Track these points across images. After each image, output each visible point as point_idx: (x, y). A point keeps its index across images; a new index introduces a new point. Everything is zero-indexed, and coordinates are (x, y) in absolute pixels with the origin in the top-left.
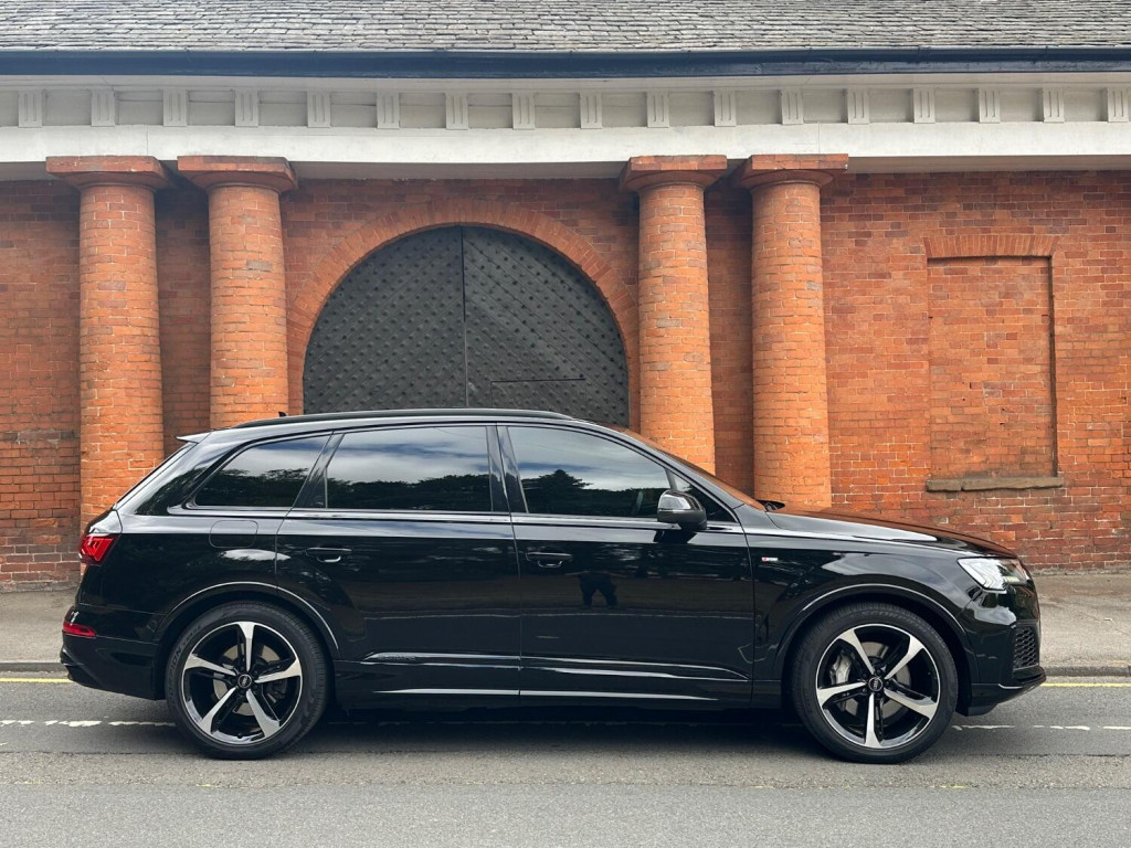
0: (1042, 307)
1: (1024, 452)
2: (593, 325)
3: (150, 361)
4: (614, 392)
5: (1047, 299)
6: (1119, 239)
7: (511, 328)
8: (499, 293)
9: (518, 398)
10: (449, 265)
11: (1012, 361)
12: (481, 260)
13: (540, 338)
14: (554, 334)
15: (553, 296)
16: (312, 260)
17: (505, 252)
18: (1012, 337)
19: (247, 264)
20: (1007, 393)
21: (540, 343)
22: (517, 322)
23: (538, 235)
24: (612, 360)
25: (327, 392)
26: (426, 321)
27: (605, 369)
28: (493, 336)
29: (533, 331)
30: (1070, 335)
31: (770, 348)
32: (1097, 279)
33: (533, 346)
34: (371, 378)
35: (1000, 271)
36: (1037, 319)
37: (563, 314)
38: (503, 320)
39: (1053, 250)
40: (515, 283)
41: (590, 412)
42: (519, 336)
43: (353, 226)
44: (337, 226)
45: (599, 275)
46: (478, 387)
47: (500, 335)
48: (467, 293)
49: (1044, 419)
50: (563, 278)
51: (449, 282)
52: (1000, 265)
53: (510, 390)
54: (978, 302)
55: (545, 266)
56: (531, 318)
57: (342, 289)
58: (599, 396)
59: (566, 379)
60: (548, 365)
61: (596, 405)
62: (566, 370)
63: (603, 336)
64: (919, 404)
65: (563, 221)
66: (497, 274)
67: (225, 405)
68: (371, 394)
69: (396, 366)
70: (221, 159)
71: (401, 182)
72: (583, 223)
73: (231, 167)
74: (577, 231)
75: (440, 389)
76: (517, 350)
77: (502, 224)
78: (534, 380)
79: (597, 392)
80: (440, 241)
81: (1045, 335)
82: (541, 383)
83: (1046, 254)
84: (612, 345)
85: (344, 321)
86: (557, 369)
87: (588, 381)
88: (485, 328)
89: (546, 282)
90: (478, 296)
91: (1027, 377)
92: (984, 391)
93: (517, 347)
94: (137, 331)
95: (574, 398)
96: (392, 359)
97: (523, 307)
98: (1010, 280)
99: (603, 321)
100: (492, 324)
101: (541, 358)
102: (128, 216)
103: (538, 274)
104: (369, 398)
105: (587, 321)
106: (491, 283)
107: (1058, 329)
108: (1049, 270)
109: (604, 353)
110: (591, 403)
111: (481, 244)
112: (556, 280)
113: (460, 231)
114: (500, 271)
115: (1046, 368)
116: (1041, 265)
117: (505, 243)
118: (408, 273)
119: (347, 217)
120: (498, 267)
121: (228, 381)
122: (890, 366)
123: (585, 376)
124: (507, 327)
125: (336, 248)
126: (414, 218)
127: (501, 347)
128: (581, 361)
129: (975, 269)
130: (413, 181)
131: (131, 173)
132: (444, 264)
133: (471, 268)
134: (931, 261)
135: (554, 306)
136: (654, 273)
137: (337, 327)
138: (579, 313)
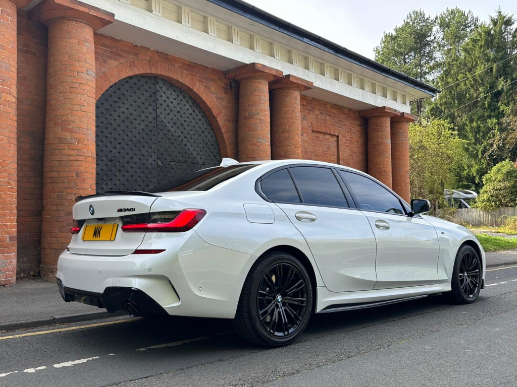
0: (336, 154)
2: (208, 139)
5: (337, 151)
7: (176, 134)
10: (150, 96)
12: (164, 97)
13: (188, 142)
14: (193, 140)
15: (193, 121)
22: (179, 132)
24: (215, 156)
26: (139, 124)
27: (212, 160)
28: (169, 137)
29: (185, 137)
33: (185, 145)
34: (111, 151)
35: (326, 139)
37: (197, 131)
38: (173, 130)
40: (178, 112)
42: (180, 139)
43: (113, 63)
44: (105, 62)
46: (163, 163)
47: (172, 137)
48: (158, 113)
51: (151, 105)
52: (327, 136)
53: (175, 166)
56: (185, 131)
59: (198, 163)
60: (191, 155)
62: (198, 159)
63: (212, 145)
65: (205, 86)
66: (171, 106)
67: (70, 155)
68: (111, 161)
69: (124, 147)
71: (136, 46)
72: (212, 89)
74: (210, 92)
75: (145, 161)
76: (179, 146)
78: (185, 162)
82: (188, 164)
83: (338, 135)
84: (215, 149)
86: (195, 158)
87: (206, 165)
88: (166, 133)
90: (162, 114)
93: (179, 144)
96: (122, 142)
97: (182, 125)
98: (329, 143)
100: (169, 131)
101: (188, 152)
103: (188, 109)
104: (110, 163)
105: (206, 136)
106: (168, 110)
108: (338, 141)
109: (212, 152)
111: (164, 88)
113: (155, 79)
114: (172, 104)
116: (336, 139)
117: (175, 90)
118: (131, 96)
119: (110, 58)
120: (172, 102)
121: (73, 141)
123: (205, 163)
124: (175, 133)
125: (104, 74)
126: (142, 67)
127: (172, 143)
128: (204, 155)
129: (321, 136)
130: (142, 47)
133: (160, 100)
134: (313, 131)
135: (194, 127)
136: (256, 117)
138: (203, 132)
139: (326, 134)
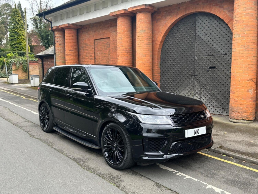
3: (127, 54)
7: (207, 40)
8: (205, 30)
9: (208, 61)
10: (192, 24)
12: (200, 22)
13: (215, 43)
14: (219, 41)
15: (219, 30)
16: (160, 28)
17: (207, 18)
19: (140, 31)
21: (215, 45)
22: (209, 38)
23: (212, 12)
25: (165, 60)
26: (186, 40)
28: (202, 43)
29: (213, 41)
33: (213, 45)
34: (174, 56)
37: (222, 35)
38: (205, 38)
40: (209, 27)
41: (228, 64)
42: (209, 43)
44: (166, 18)
45: (228, 22)
46: (198, 58)
47: (204, 43)
48: (196, 32)
50: (222, 24)
51: (192, 29)
53: (206, 58)
55: (217, 21)
56: (213, 37)
57: (169, 34)
59: (221, 54)
60: (217, 51)
61: (230, 62)
62: (222, 52)
65: (219, 7)
66: (204, 25)
68: (174, 60)
69: (179, 53)
70: (135, 7)
71: (179, 4)
72: (225, 7)
74: (223, 9)
75: (189, 59)
76: (208, 47)
78: (212, 55)
79: (230, 58)
82: (215, 56)
85: (169, 42)
86: (219, 52)
87: (228, 55)
88: (200, 41)
89: (217, 26)
90: (199, 32)
93: (209, 46)
94: (124, 48)
95: (223, 60)
96: (178, 51)
97: (211, 34)
100: (202, 40)
101: (215, 49)
102: (123, 23)
103: (215, 24)
104: (173, 61)
105: (229, 37)
106: (202, 28)
110: (228, 62)
111: (201, 17)
112: (220, 25)
113: (195, 15)
114: (205, 24)
118: (183, 28)
120: (205, 23)
123: (227, 53)
127: (204, 46)
128: (226, 49)
130: (182, 3)
132: (191, 24)
133: (198, 24)
135: (220, 33)
137: (167, 44)
138: (226, 34)
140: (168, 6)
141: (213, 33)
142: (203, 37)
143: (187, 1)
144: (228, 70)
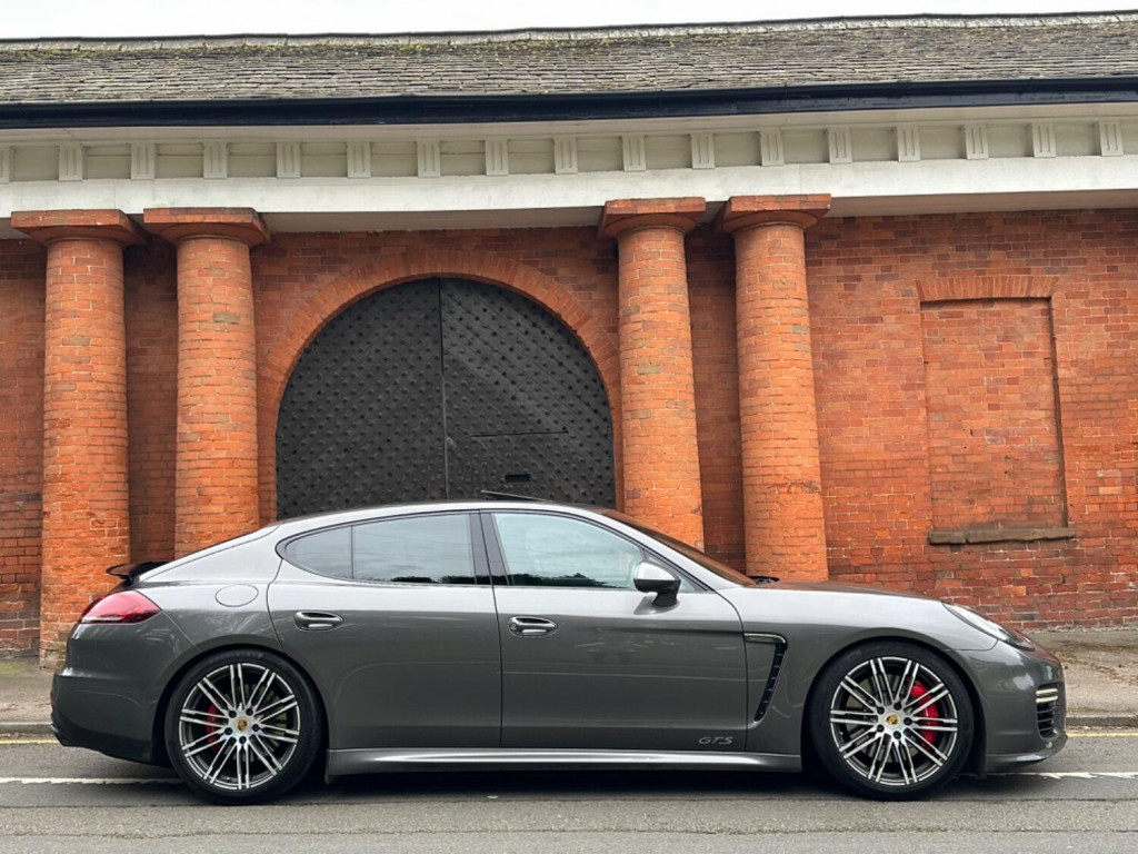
0: (1043, 350)
1: (1031, 501)
2: (576, 376)
3: (115, 417)
4: (598, 445)
5: (1048, 341)
6: (1121, 278)
7: (491, 380)
8: (478, 343)
9: (498, 453)
10: (427, 317)
11: (1014, 407)
12: (459, 311)
13: (521, 390)
14: (535, 385)
15: (533, 347)
16: (284, 314)
17: (484, 302)
18: (1013, 381)
19: (215, 316)
20: (1010, 440)
21: (521, 395)
22: (498, 374)
23: (516, 284)
24: (596, 412)
25: (301, 449)
26: (404, 375)
27: (589, 421)
28: (472, 389)
29: (513, 383)
30: (1075, 379)
31: (756, 394)
32: (1100, 320)
33: (514, 398)
34: (346, 434)
35: (998, 314)
36: (1039, 362)
37: (544, 365)
38: (482, 373)
39: (1052, 291)
40: (494, 334)
41: (573, 465)
42: (499, 389)
43: (327, 278)
44: (310, 279)
45: (580, 324)
46: (457, 442)
47: (479, 388)
48: (445, 345)
49: (1052, 468)
50: (544, 329)
51: (427, 334)
52: (997, 307)
53: (490, 445)
54: (975, 345)
55: (526, 317)
56: (511, 370)
57: (317, 344)
58: (582, 449)
59: (548, 431)
60: (530, 418)
61: (580, 458)
62: (548, 422)
63: (586, 387)
64: (917, 453)
65: (542, 270)
66: (476, 326)
67: (190, 461)
68: (346, 451)
69: (372, 422)
70: (188, 210)
71: (376, 234)
72: (562, 272)
73: (198, 219)
74: (557, 279)
75: (418, 444)
76: (497, 403)
77: (479, 274)
78: (515, 433)
79: (581, 445)
80: (417, 293)
81: (1048, 379)
82: (522, 436)
83: (1045, 295)
84: (596, 396)
85: (318, 376)
86: (539, 421)
87: (572, 433)
88: (464, 381)
89: (527, 333)
90: (455, 347)
91: (1031, 423)
92: (986, 438)
93: (498, 400)
94: (101, 387)
95: (557, 451)
96: (368, 414)
97: (504, 358)
98: (1009, 323)
99: (586, 371)
100: (472, 376)
101: (522, 411)
102: (95, 271)
103: (518, 325)
104: (344, 455)
105: (570, 372)
106: (470, 335)
107: (1062, 373)
108: (1049, 312)
109: (588, 404)
110: (574, 457)
111: (459, 296)
112: (537, 330)
113: (436, 283)
114: (478, 322)
115: (1050, 413)
116: (1042, 306)
117: (484, 294)
118: (385, 326)
119: (320, 270)
120: (477, 319)
121: (192, 437)
122: (885, 413)
123: (568, 429)
124: (486, 379)
125: (310, 301)
126: (388, 269)
127: (481, 400)
128: (564, 413)
129: (971, 312)
130: (388, 233)
131: (97, 226)
132: (422, 316)
133: (450, 320)
134: (925, 304)
135: (536, 357)
136: (634, 318)
137: (311, 382)
138: (561, 364)
139: (990, 301)
140: (323, 234)
141: (512, 357)
142: (472, 367)
143: (409, 230)
144: (575, 486)
